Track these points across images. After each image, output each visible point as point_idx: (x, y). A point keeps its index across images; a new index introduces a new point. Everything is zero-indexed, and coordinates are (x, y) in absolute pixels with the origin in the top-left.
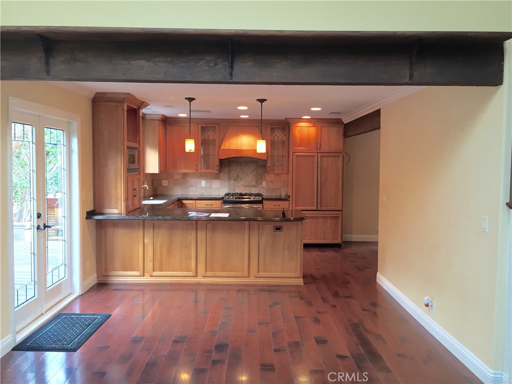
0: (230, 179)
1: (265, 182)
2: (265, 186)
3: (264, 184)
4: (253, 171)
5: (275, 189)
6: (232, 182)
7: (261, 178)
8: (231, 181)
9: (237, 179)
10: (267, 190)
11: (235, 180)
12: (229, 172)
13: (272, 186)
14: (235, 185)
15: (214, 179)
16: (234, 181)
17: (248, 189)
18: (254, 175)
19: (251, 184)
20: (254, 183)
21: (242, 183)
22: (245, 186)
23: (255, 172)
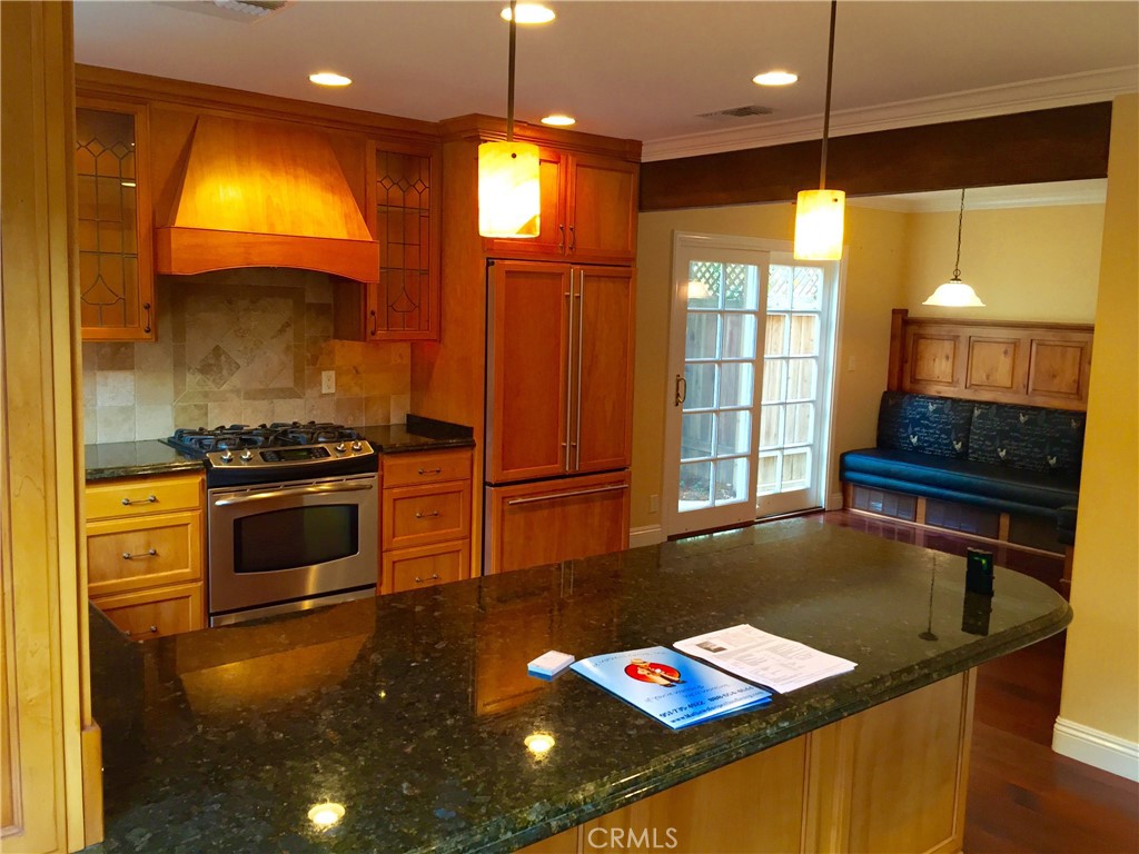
0: (180, 365)
1: (332, 373)
2: (333, 391)
3: (328, 383)
4: (282, 331)
5: (368, 400)
6: (192, 380)
7: (314, 360)
8: (189, 377)
9: (213, 364)
10: (339, 405)
11: (205, 369)
12: (179, 334)
13: (356, 390)
14: (206, 395)
15: (102, 368)
16: (199, 377)
17: (263, 405)
18: (288, 348)
19: (275, 385)
20: (287, 381)
21: (236, 380)
22: (251, 395)
23: (289, 335)
